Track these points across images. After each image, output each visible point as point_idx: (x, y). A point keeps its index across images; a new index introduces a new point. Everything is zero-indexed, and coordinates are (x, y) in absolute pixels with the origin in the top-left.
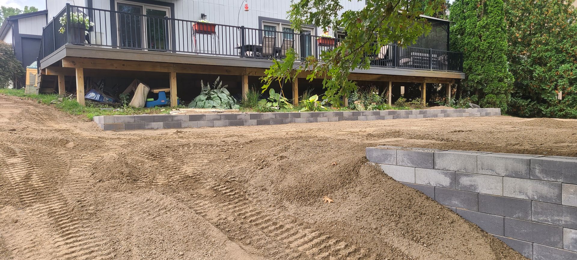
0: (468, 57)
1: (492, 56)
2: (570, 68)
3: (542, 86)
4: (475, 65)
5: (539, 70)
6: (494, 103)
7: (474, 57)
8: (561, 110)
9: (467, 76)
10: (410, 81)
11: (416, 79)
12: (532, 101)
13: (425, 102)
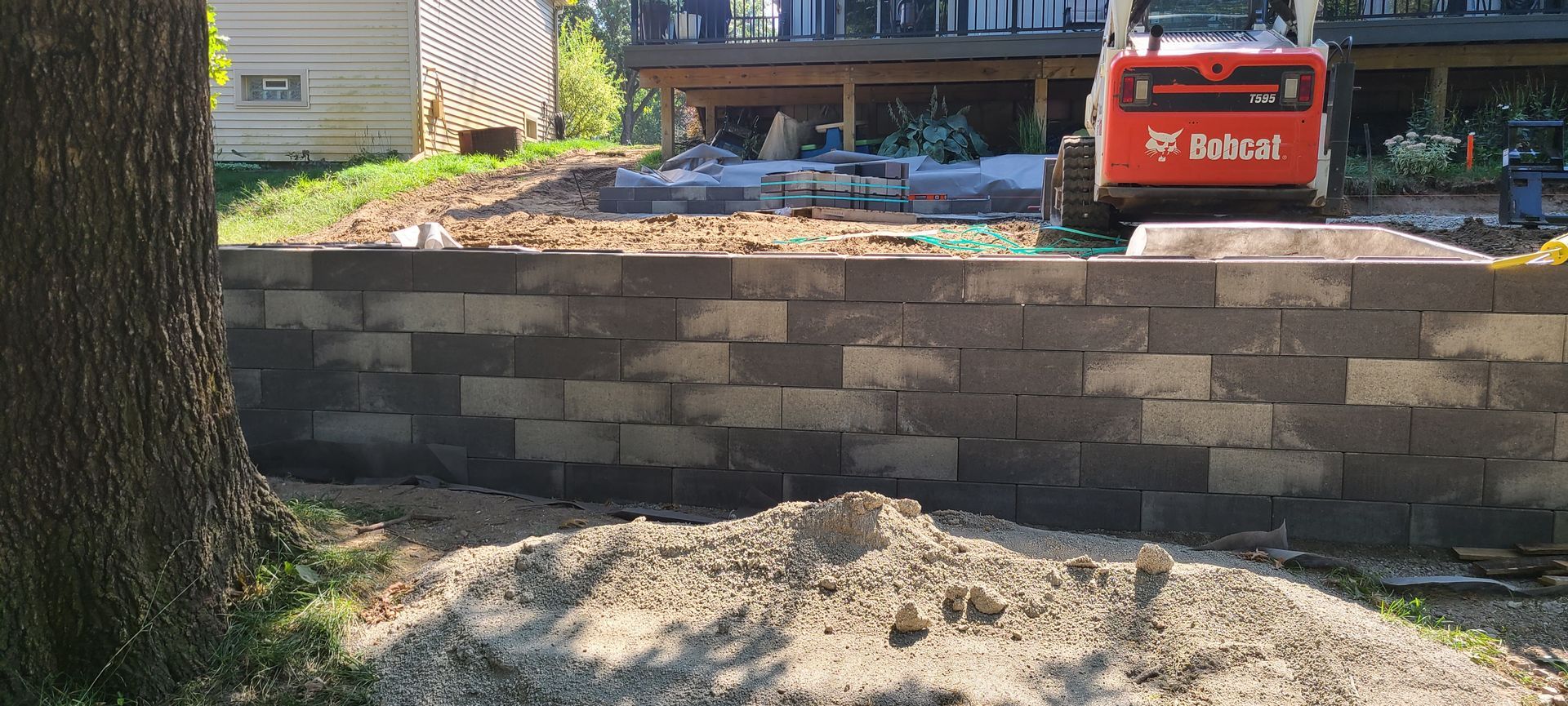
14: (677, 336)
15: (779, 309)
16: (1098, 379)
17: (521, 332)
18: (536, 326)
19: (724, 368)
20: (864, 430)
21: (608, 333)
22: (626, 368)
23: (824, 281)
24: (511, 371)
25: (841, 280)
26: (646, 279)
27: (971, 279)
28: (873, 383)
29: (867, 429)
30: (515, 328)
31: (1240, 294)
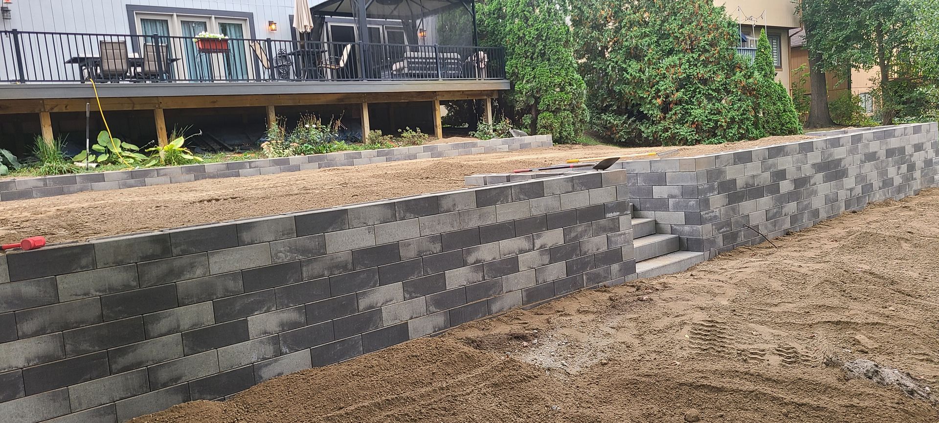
0: (512, 54)
1: (545, 51)
2: (678, 62)
3: (639, 92)
4: (522, 67)
5: (634, 67)
6: (551, 125)
7: (519, 54)
8: (666, 130)
9: (512, 85)
10: (407, 100)
11: (419, 95)
12: (629, 118)
13: (439, 131)
14: (146, 336)
15: (208, 306)
16: (363, 303)
17: (26, 365)
18: (39, 358)
19: (180, 348)
20: (264, 359)
21: (97, 348)
22: (114, 367)
23: (231, 284)
24: (22, 393)
25: (241, 283)
26: (120, 308)
27: (304, 269)
28: (265, 333)
29: (266, 358)
30: (20, 363)
31: (408, 254)
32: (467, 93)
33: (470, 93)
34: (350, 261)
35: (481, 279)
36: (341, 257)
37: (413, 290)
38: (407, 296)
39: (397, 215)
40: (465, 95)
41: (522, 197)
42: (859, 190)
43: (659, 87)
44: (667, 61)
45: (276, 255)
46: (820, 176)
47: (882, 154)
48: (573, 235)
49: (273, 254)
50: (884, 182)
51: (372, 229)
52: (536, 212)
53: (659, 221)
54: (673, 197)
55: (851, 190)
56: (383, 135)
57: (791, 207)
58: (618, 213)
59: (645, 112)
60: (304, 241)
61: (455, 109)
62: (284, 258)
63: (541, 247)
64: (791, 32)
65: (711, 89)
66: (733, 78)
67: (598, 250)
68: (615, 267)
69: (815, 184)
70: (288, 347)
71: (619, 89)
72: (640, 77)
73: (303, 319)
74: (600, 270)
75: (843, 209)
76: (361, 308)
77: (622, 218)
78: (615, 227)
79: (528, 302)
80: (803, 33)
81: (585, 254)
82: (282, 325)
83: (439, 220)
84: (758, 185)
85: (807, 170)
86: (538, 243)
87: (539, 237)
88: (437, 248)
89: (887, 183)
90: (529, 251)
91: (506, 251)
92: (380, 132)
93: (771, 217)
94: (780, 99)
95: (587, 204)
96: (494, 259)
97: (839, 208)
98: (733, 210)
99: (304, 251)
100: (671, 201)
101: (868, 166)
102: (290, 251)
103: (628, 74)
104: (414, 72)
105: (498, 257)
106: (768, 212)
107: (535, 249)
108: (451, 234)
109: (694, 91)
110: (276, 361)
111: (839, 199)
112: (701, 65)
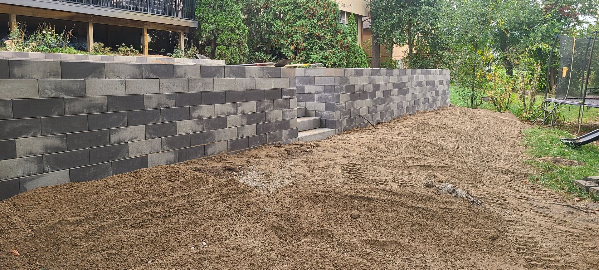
0: (200, 4)
1: (223, 5)
2: (305, 24)
3: (281, 40)
4: (207, 14)
5: (278, 24)
6: (224, 55)
7: (205, 4)
9: (199, 25)
10: (123, 25)
11: (133, 23)
12: (273, 56)
13: (146, 50)
16: (114, 138)
20: (29, 174)
25: (11, 110)
27: (67, 105)
28: (31, 153)
29: (31, 174)
31: (151, 105)
32: (167, 26)
33: (169, 26)
34: (106, 104)
35: (201, 130)
36: (98, 100)
37: (152, 132)
38: (148, 136)
39: (143, 74)
40: (166, 27)
41: (231, 75)
42: (413, 102)
43: (293, 38)
44: (299, 22)
45: (43, 90)
46: (395, 91)
47: (424, 83)
48: (262, 107)
49: (40, 90)
50: (424, 99)
51: (124, 82)
52: (239, 88)
53: (308, 109)
54: (318, 93)
55: (410, 102)
56: (104, 47)
57: (381, 107)
58: (289, 96)
59: (283, 53)
60: (67, 83)
61: (156, 39)
62: (50, 94)
63: (242, 113)
64: (363, 19)
65: (323, 43)
66: (336, 38)
67: (276, 119)
68: (286, 132)
69: (393, 95)
70: (51, 167)
71: (268, 37)
72: (282, 30)
73: (64, 145)
74: (276, 133)
75: (405, 112)
76: (112, 141)
77: (291, 100)
78: (287, 106)
79: (232, 150)
80: (370, 20)
81: (268, 121)
82: (46, 148)
83: (174, 83)
84: (365, 91)
85: (390, 87)
86: (240, 109)
87: (241, 105)
88: (171, 103)
89: (426, 101)
90: (234, 114)
91: (219, 113)
92: (102, 44)
93: (371, 112)
94: (359, 55)
95: (271, 88)
96: (211, 116)
97: (404, 111)
98: (352, 104)
99: (67, 91)
100: (317, 96)
101: (418, 89)
102: (56, 89)
103: (274, 27)
104: (130, 5)
105: (213, 116)
106: (369, 109)
107: (238, 113)
108: (182, 95)
109: (313, 44)
110: (40, 177)
111: (404, 106)
112: (318, 28)
